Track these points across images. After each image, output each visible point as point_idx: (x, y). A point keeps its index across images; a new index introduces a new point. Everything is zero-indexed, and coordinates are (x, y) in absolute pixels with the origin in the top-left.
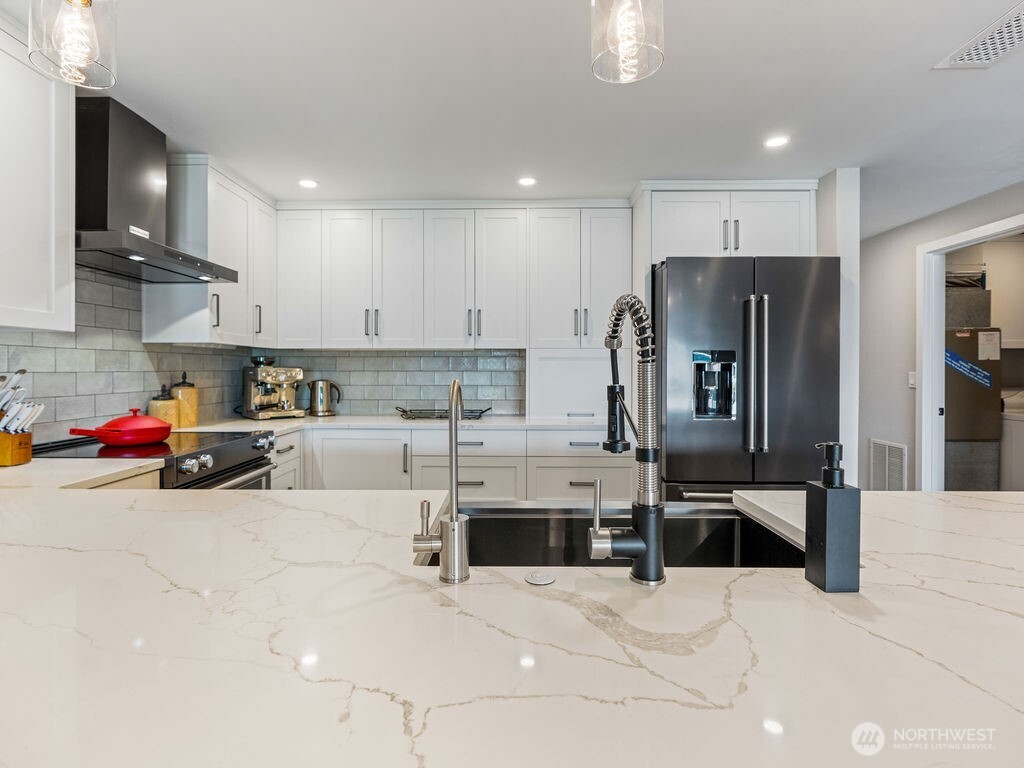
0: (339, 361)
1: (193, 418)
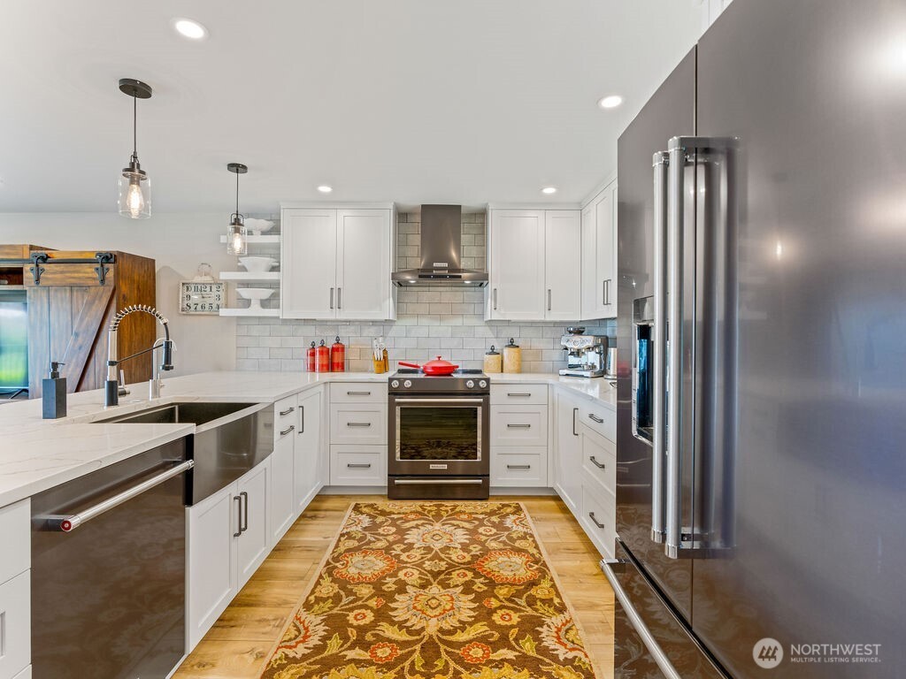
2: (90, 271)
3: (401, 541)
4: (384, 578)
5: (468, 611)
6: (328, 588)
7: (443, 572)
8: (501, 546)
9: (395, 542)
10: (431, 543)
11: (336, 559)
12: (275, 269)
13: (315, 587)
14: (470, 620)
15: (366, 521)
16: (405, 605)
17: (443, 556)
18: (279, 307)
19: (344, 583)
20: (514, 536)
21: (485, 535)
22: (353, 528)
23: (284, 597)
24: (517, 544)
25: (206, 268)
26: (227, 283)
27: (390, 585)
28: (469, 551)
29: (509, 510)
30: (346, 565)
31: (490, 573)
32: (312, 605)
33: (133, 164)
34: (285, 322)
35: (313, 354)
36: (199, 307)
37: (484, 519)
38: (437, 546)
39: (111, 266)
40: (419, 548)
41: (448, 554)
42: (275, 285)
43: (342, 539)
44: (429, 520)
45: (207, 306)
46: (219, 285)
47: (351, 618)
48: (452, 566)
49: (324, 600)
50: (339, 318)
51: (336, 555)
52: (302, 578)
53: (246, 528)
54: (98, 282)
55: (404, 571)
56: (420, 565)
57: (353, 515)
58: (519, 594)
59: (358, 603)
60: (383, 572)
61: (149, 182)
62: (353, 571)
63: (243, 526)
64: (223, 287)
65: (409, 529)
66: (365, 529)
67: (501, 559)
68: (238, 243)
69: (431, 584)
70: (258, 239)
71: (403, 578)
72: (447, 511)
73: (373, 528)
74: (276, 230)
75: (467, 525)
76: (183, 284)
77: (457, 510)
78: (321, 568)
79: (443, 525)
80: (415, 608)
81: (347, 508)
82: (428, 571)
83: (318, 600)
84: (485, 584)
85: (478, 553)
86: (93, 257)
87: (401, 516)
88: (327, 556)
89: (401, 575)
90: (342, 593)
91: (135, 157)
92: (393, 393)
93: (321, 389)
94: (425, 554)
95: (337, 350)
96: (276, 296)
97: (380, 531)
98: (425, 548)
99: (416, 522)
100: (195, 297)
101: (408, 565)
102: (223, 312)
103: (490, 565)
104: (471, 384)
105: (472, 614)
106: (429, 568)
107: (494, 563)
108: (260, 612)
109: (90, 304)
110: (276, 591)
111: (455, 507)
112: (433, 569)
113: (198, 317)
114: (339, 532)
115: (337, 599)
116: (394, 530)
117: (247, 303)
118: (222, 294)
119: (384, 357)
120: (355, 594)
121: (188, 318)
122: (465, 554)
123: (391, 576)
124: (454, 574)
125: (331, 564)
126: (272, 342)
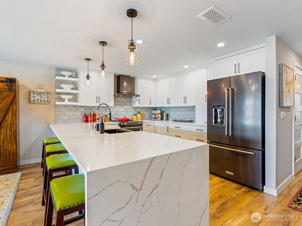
0: (169, 109)
1: (140, 119)
2: (3, 85)
35: (86, 117)
36: (39, 101)
39: (13, 84)
42: (75, 94)
45: (43, 100)
46: (48, 93)
70: (67, 78)
76: (32, 92)
86: (4, 79)
95: (94, 115)
96: (76, 98)
100: (37, 97)
104: (139, 123)
113: (38, 105)
118: (49, 96)
121: (34, 105)
126: (69, 113)
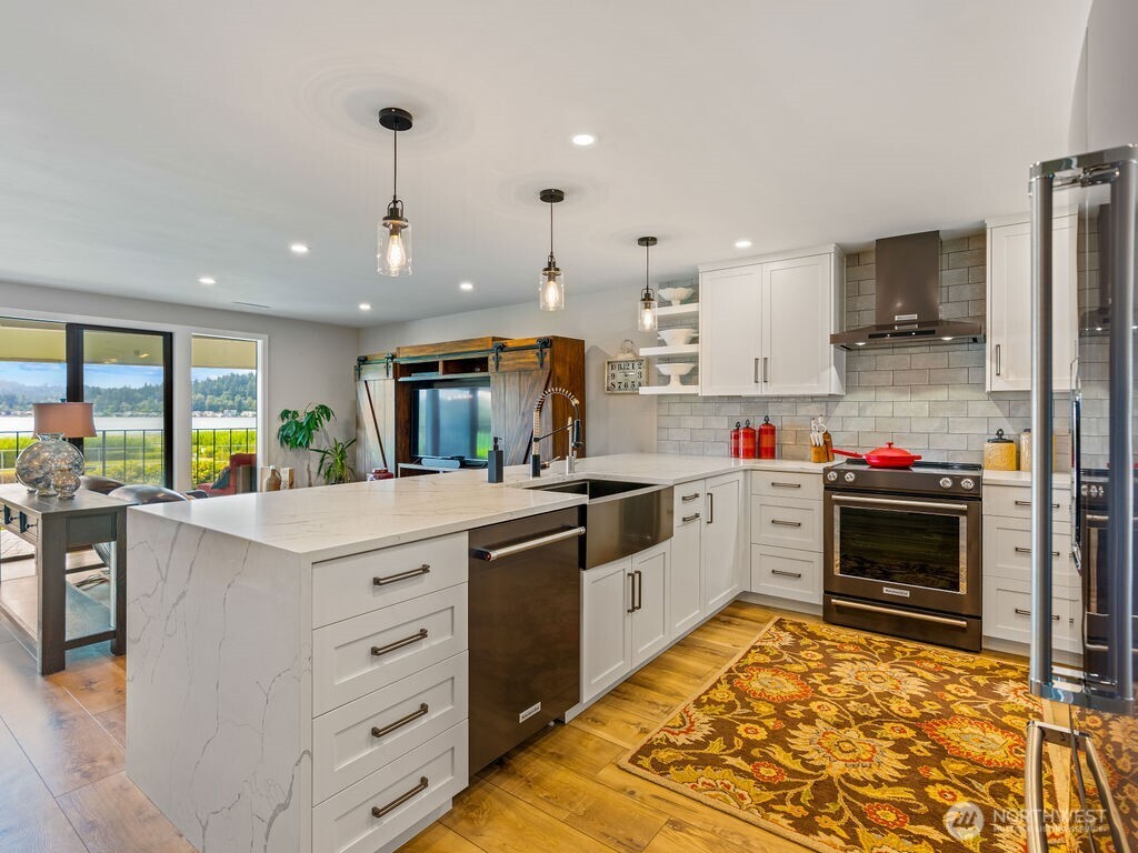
2: (532, 356)
3: (827, 671)
4: (792, 703)
5: (891, 770)
6: (723, 694)
7: (872, 718)
8: (977, 714)
9: (817, 670)
10: (865, 681)
11: (740, 669)
12: (694, 340)
13: (711, 689)
14: (891, 780)
15: (787, 639)
16: (808, 736)
17: (878, 702)
18: (697, 384)
19: (742, 695)
20: (1006, 708)
21: (956, 695)
22: (770, 644)
23: (678, 690)
24: (1004, 719)
25: (629, 345)
26: (649, 359)
27: (796, 711)
28: (919, 707)
29: (1011, 674)
30: (749, 678)
31: (943, 740)
32: (703, 705)
33: (550, 263)
34: (707, 399)
35: (737, 437)
36: (622, 387)
37: (960, 675)
38: (874, 689)
39: (547, 350)
40: (847, 685)
41: (888, 702)
42: (693, 358)
43: (753, 651)
44: (873, 657)
45: (630, 384)
46: (640, 361)
47: (741, 729)
48: (887, 716)
49: (717, 704)
50: (765, 393)
51: (741, 665)
52: (699, 678)
53: (640, 607)
54: (539, 366)
55: (819, 703)
56: (843, 703)
57: (773, 630)
58: (981, 778)
59: (752, 717)
60: (792, 697)
61: (562, 277)
62: (755, 686)
63: (637, 605)
64: (644, 364)
65: (840, 661)
66: (784, 647)
67: (968, 729)
68: (648, 319)
69: (850, 727)
70: (677, 309)
71: (815, 709)
72: (904, 653)
73: (794, 649)
74: (694, 298)
75: (930, 677)
76: (608, 362)
77: (921, 655)
78: (721, 673)
79: (892, 667)
80: (820, 743)
81: (768, 621)
82: (852, 713)
83: (710, 702)
84: (930, 750)
85: (934, 713)
86: (535, 342)
87: (834, 644)
88: (732, 663)
89: (814, 706)
90: (738, 703)
91: (552, 257)
92: (830, 488)
93: (740, 476)
94: (853, 693)
95: (766, 432)
96: (695, 371)
97: (802, 654)
98: (855, 687)
99: (853, 655)
100: (620, 376)
101: (826, 698)
102: (643, 390)
103: (948, 732)
104: (947, 483)
105: (897, 774)
106: (853, 710)
107: (954, 731)
108: (653, 695)
109: (533, 386)
110: (672, 682)
111: (919, 651)
112: (859, 712)
113: (621, 396)
114: (752, 643)
115: (731, 707)
116: (820, 657)
117: (666, 380)
118: (643, 371)
119: (825, 443)
120: (752, 708)
121: (613, 397)
122: (913, 709)
123: (800, 703)
124: (887, 727)
125: (732, 672)
126: (692, 422)
